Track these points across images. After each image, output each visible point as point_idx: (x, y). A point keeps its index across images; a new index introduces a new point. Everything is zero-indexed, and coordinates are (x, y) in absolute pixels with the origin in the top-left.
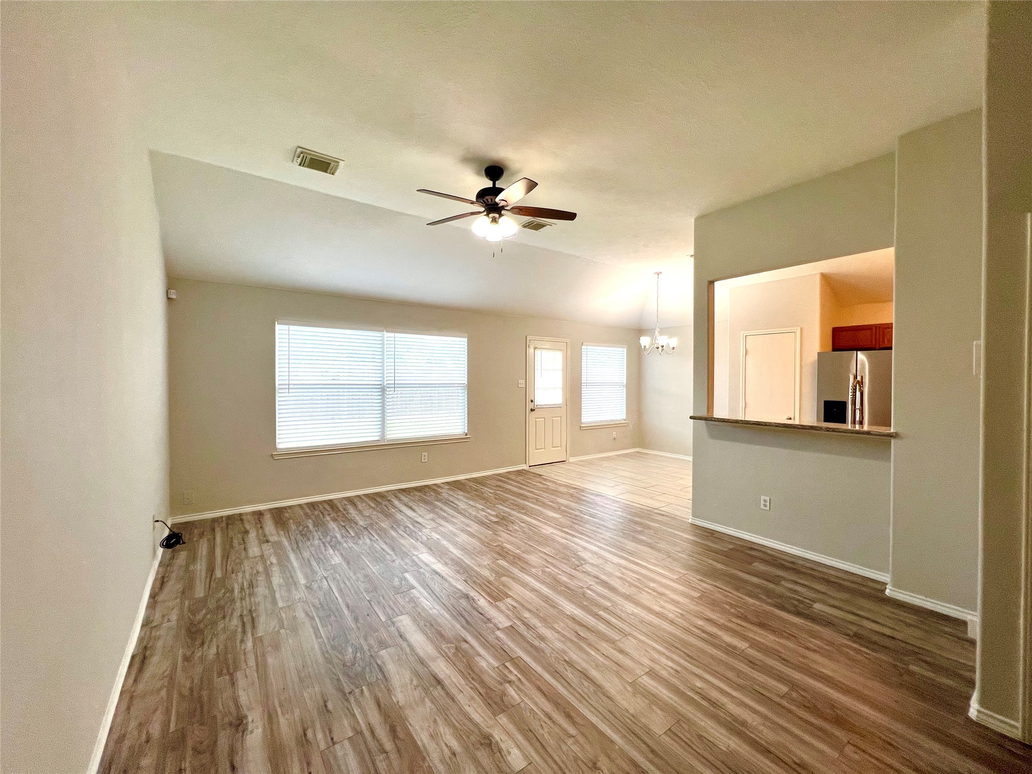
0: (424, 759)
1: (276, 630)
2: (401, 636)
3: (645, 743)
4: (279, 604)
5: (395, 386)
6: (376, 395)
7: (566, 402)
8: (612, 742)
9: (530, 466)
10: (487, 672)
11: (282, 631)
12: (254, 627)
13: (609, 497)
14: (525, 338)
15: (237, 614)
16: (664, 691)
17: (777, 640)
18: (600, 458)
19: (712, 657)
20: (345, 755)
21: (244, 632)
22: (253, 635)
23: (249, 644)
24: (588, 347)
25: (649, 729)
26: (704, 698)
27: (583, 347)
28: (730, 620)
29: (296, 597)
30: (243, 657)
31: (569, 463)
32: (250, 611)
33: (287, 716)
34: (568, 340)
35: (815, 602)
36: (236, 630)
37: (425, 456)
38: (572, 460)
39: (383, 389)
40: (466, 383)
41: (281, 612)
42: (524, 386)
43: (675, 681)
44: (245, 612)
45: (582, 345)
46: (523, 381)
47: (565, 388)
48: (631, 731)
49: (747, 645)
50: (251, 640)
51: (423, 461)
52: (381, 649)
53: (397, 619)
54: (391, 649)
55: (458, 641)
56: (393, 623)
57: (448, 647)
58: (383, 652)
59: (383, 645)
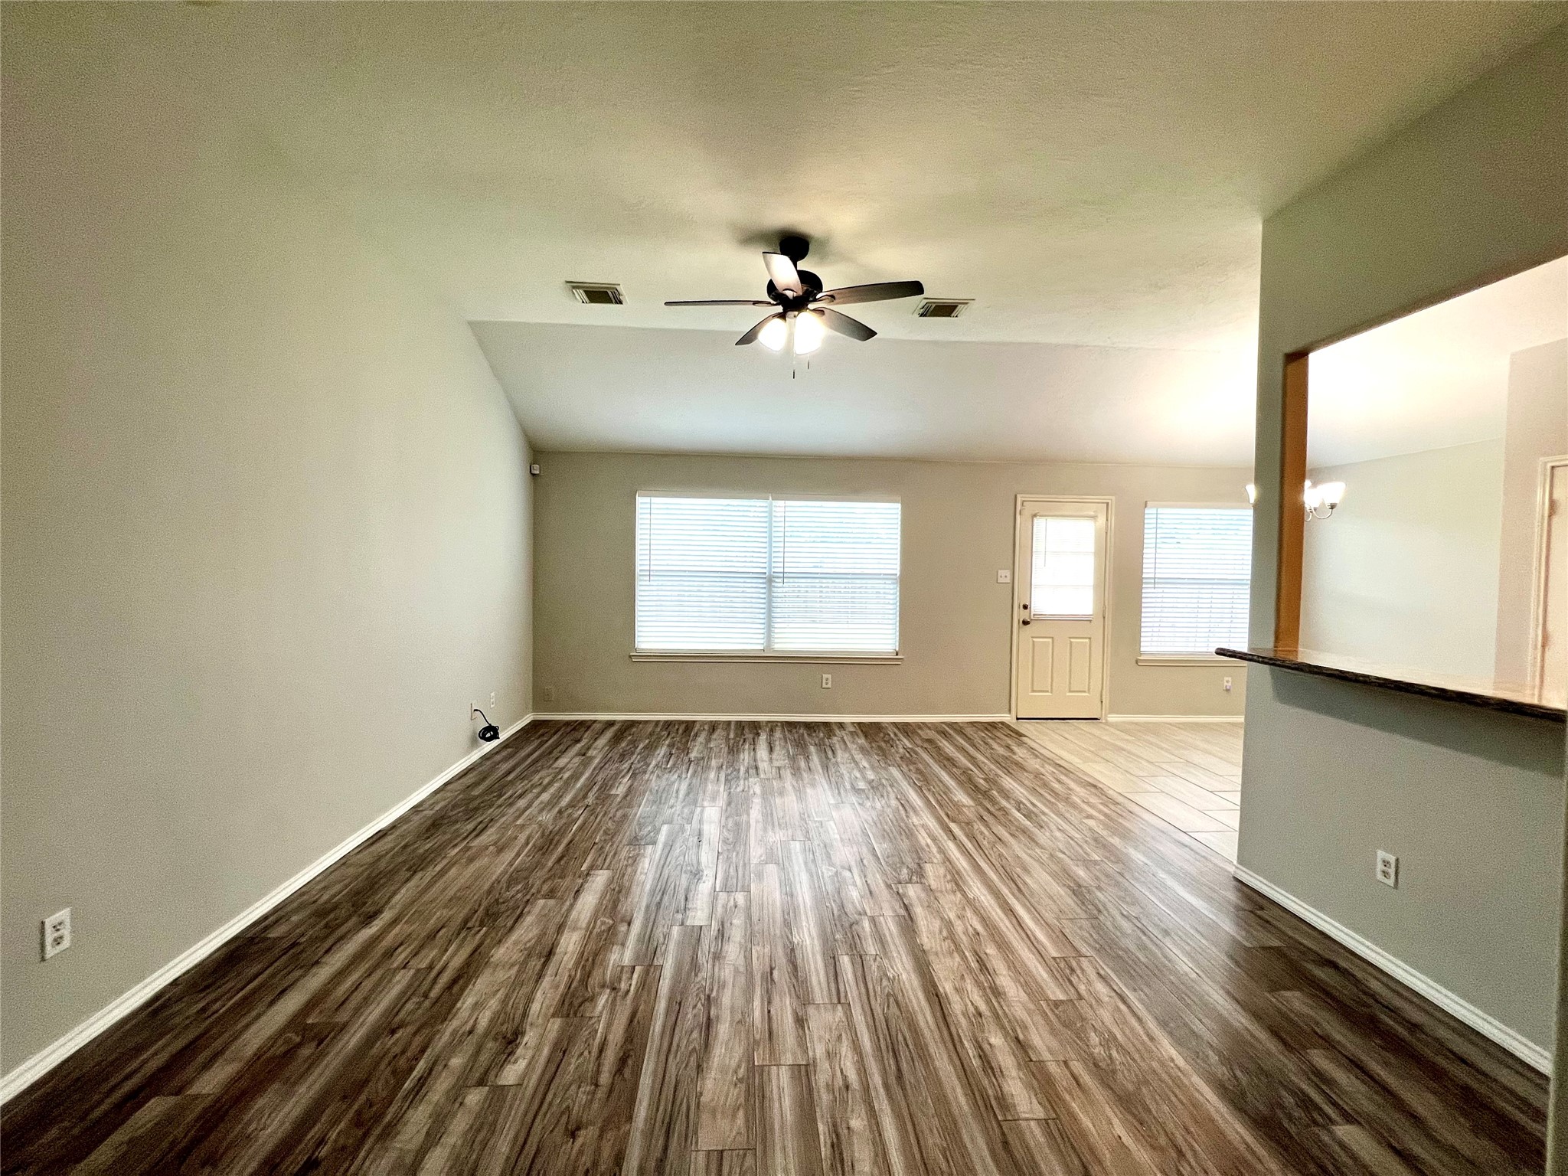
0: (442, 1022)
1: (488, 845)
2: (578, 891)
3: (666, 1148)
4: (519, 821)
5: (784, 576)
6: (757, 589)
7: (1104, 612)
8: (630, 1118)
9: (1018, 719)
10: (605, 968)
12: (478, 835)
13: (1110, 792)
14: (1013, 497)
15: (479, 819)
16: (787, 1102)
17: (1127, 1140)
18: (1183, 724)
19: (942, 1099)
20: (399, 982)
21: (466, 837)
22: (469, 843)
23: (455, 851)
24: (1160, 510)
25: (696, 1133)
26: (836, 1146)
27: (1147, 511)
28: (1065, 1063)
29: (539, 819)
30: (437, 861)
31: (1107, 723)
32: (492, 820)
33: (404, 926)
34: (1112, 499)
35: (1349, 1118)
37: (827, 679)
38: (1113, 718)
39: (770, 580)
40: (898, 574)
41: (512, 829)
42: (1008, 580)
43: (824, 1098)
44: (486, 820)
45: (1146, 507)
46: (1008, 573)
47: (1100, 587)
48: (669, 1123)
49: (1040, 1113)
51: (824, 686)
52: (544, 897)
53: (597, 872)
54: (552, 902)
55: (622, 921)
56: (588, 874)
57: (603, 923)
58: (542, 902)
59: (551, 894)
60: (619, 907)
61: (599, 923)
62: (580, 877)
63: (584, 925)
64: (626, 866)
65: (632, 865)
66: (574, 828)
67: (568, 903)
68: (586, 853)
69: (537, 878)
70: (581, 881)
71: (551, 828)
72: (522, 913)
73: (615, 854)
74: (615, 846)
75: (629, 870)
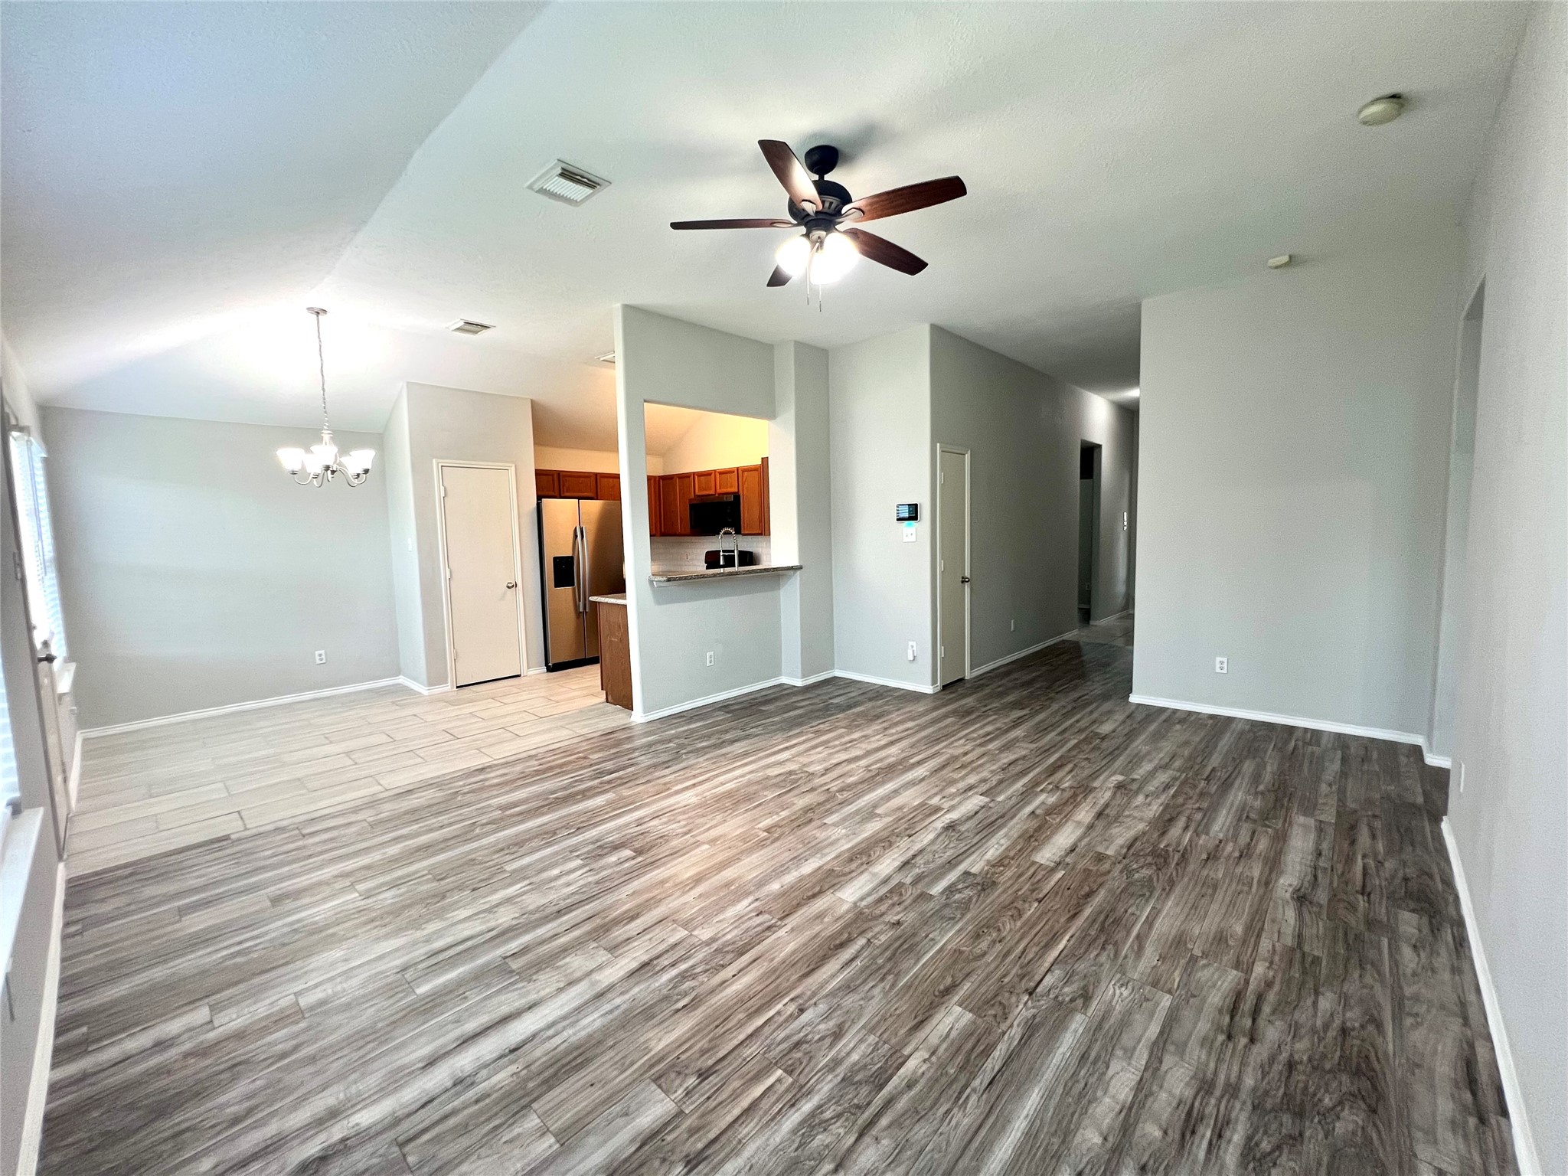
1: (1204, 962)
4: (1168, 1004)
11: (1197, 952)
12: (1238, 996)
15: (1260, 1052)
21: (1260, 998)
22: (1247, 982)
23: (1259, 969)
29: (1126, 993)
30: (1277, 958)
32: (1229, 1037)
33: (1249, 874)
36: (1273, 1012)
41: (1175, 987)
44: (1244, 1041)
50: (1254, 975)
52: (1108, 857)
53: (1048, 863)
54: (1100, 849)
55: (1038, 816)
56: (1059, 864)
57: (1054, 819)
58: (1110, 852)
59: (1100, 858)
60: (1036, 825)
61: (1058, 820)
62: (1068, 864)
63: (1069, 823)
64: (1013, 859)
65: (1006, 857)
66: (1064, 942)
67: (1083, 843)
68: (1055, 891)
69: (1116, 880)
70: (1068, 860)
71: (1103, 958)
72: (1128, 849)
73: (1020, 876)
74: (1016, 887)
75: (1012, 854)
